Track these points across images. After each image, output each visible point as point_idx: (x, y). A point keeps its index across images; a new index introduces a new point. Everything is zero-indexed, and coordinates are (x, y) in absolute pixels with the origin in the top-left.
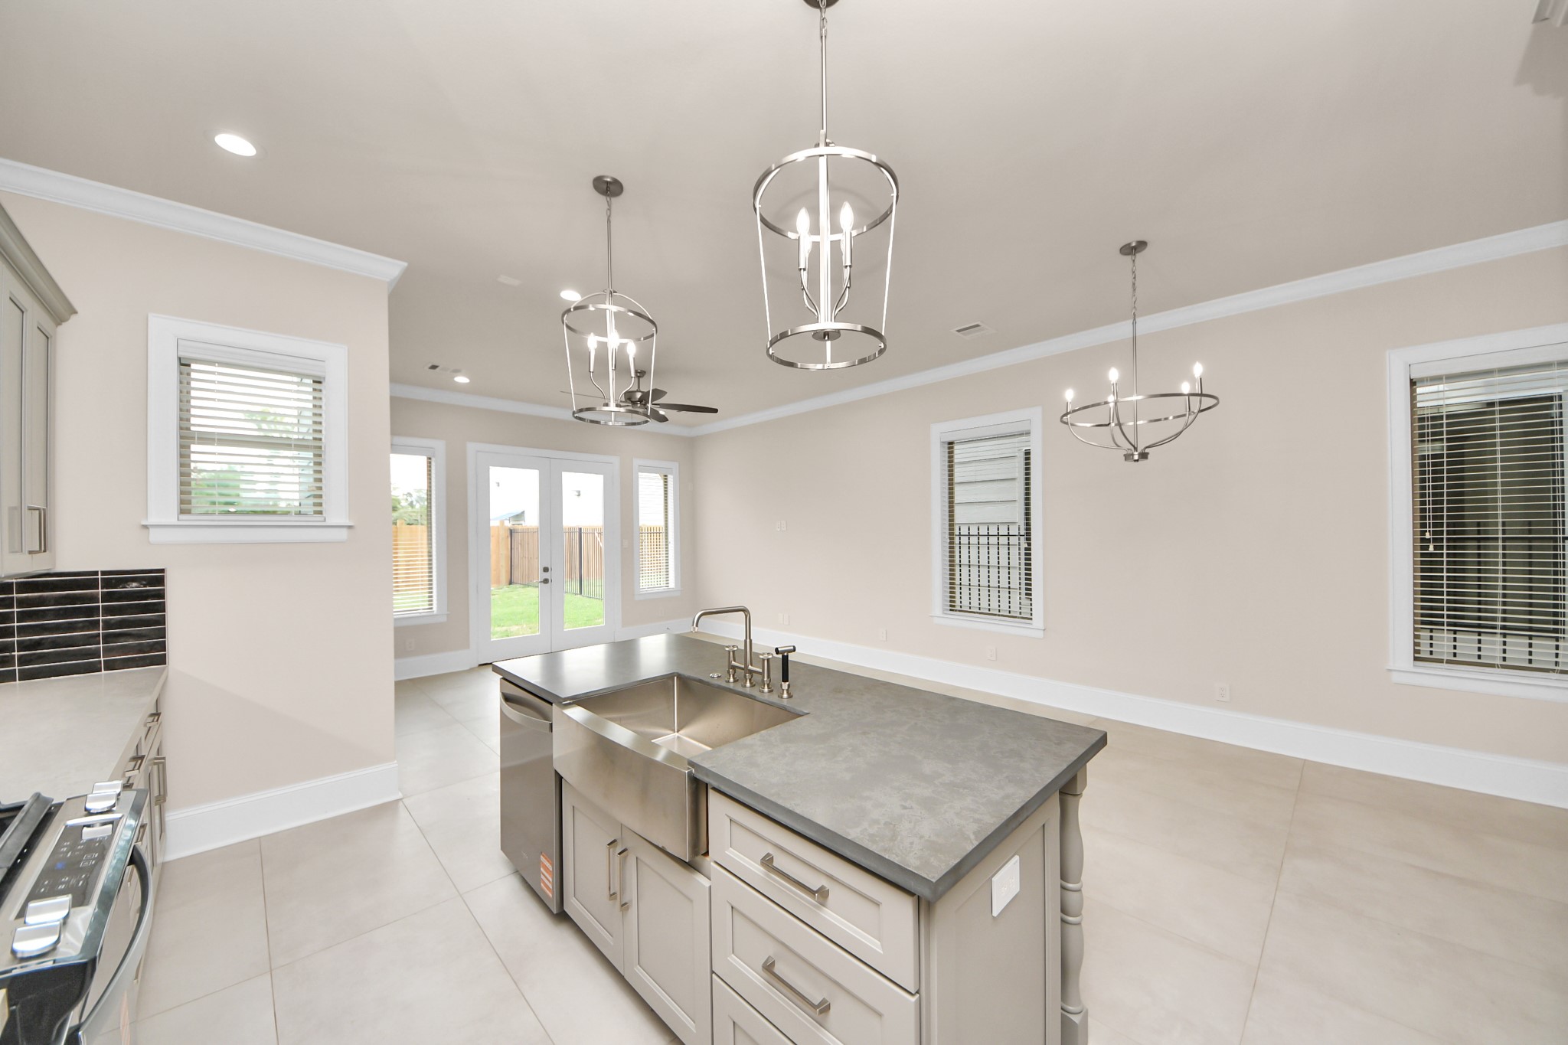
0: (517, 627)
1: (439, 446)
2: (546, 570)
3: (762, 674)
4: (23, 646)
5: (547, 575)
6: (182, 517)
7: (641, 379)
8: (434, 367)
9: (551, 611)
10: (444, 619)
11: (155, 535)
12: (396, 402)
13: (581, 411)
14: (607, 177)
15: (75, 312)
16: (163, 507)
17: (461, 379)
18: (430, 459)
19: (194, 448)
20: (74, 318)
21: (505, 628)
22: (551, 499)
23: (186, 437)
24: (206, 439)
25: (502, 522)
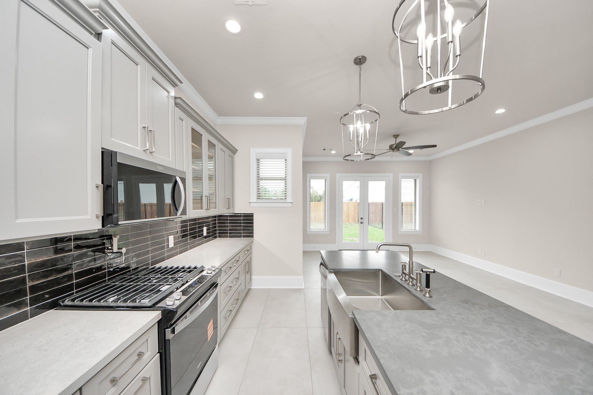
0: (356, 238)
1: (328, 175)
2: (362, 219)
3: (417, 280)
4: (230, 230)
5: (362, 221)
6: (257, 200)
7: (397, 139)
8: (324, 150)
9: (364, 234)
10: (328, 233)
11: (252, 205)
12: (304, 163)
13: (345, 156)
14: (359, 56)
15: (238, 151)
16: (253, 198)
17: (333, 152)
18: (326, 180)
19: (261, 182)
20: (237, 152)
21: (352, 238)
22: (364, 191)
23: (259, 179)
24: (262, 179)
25: (356, 201)
